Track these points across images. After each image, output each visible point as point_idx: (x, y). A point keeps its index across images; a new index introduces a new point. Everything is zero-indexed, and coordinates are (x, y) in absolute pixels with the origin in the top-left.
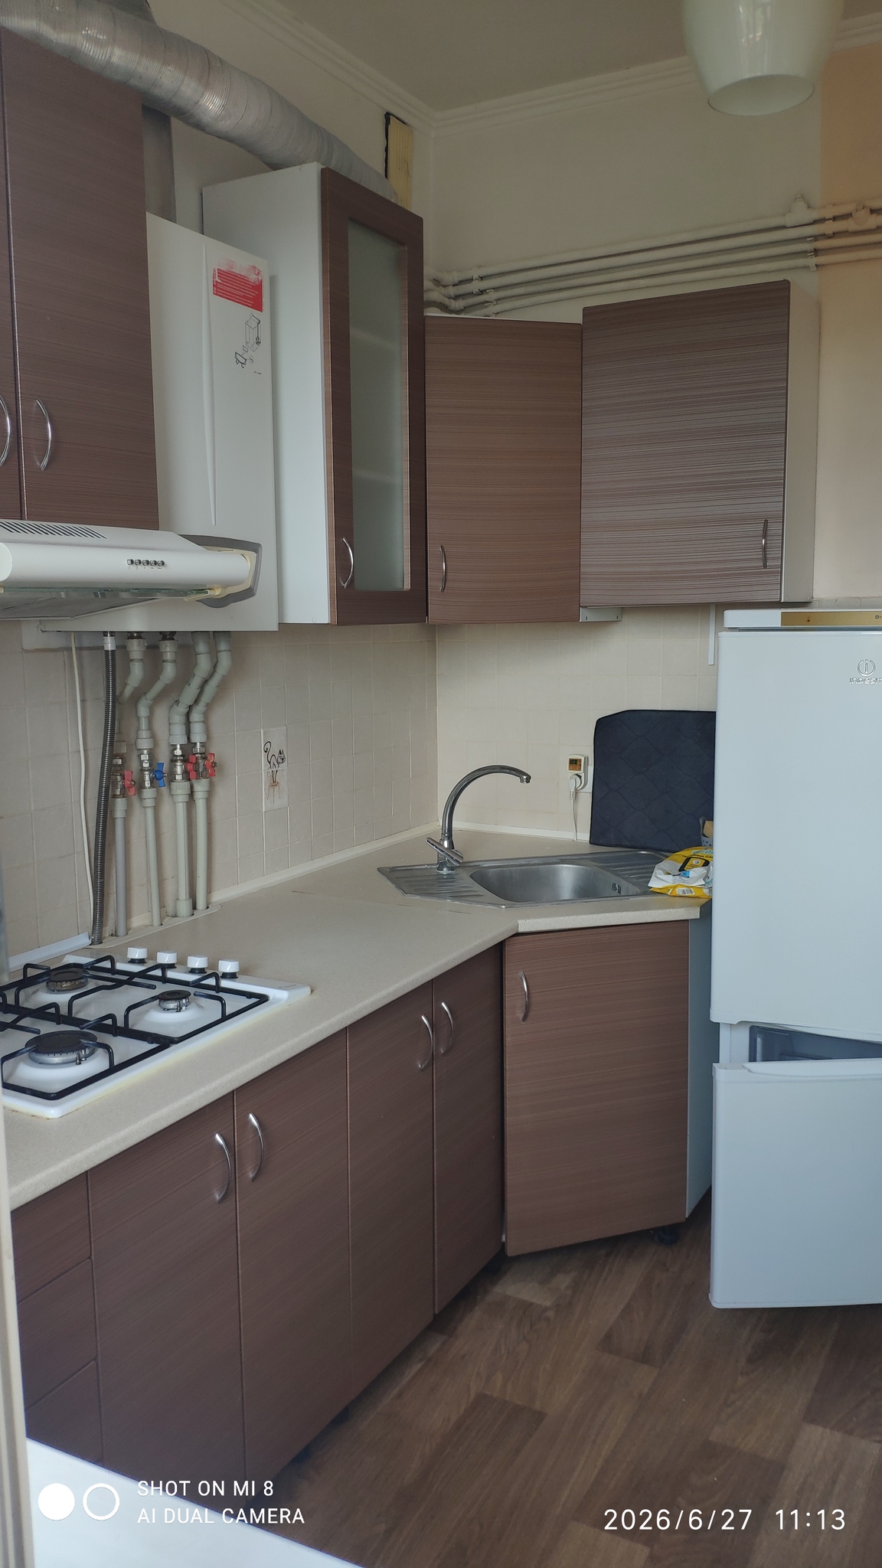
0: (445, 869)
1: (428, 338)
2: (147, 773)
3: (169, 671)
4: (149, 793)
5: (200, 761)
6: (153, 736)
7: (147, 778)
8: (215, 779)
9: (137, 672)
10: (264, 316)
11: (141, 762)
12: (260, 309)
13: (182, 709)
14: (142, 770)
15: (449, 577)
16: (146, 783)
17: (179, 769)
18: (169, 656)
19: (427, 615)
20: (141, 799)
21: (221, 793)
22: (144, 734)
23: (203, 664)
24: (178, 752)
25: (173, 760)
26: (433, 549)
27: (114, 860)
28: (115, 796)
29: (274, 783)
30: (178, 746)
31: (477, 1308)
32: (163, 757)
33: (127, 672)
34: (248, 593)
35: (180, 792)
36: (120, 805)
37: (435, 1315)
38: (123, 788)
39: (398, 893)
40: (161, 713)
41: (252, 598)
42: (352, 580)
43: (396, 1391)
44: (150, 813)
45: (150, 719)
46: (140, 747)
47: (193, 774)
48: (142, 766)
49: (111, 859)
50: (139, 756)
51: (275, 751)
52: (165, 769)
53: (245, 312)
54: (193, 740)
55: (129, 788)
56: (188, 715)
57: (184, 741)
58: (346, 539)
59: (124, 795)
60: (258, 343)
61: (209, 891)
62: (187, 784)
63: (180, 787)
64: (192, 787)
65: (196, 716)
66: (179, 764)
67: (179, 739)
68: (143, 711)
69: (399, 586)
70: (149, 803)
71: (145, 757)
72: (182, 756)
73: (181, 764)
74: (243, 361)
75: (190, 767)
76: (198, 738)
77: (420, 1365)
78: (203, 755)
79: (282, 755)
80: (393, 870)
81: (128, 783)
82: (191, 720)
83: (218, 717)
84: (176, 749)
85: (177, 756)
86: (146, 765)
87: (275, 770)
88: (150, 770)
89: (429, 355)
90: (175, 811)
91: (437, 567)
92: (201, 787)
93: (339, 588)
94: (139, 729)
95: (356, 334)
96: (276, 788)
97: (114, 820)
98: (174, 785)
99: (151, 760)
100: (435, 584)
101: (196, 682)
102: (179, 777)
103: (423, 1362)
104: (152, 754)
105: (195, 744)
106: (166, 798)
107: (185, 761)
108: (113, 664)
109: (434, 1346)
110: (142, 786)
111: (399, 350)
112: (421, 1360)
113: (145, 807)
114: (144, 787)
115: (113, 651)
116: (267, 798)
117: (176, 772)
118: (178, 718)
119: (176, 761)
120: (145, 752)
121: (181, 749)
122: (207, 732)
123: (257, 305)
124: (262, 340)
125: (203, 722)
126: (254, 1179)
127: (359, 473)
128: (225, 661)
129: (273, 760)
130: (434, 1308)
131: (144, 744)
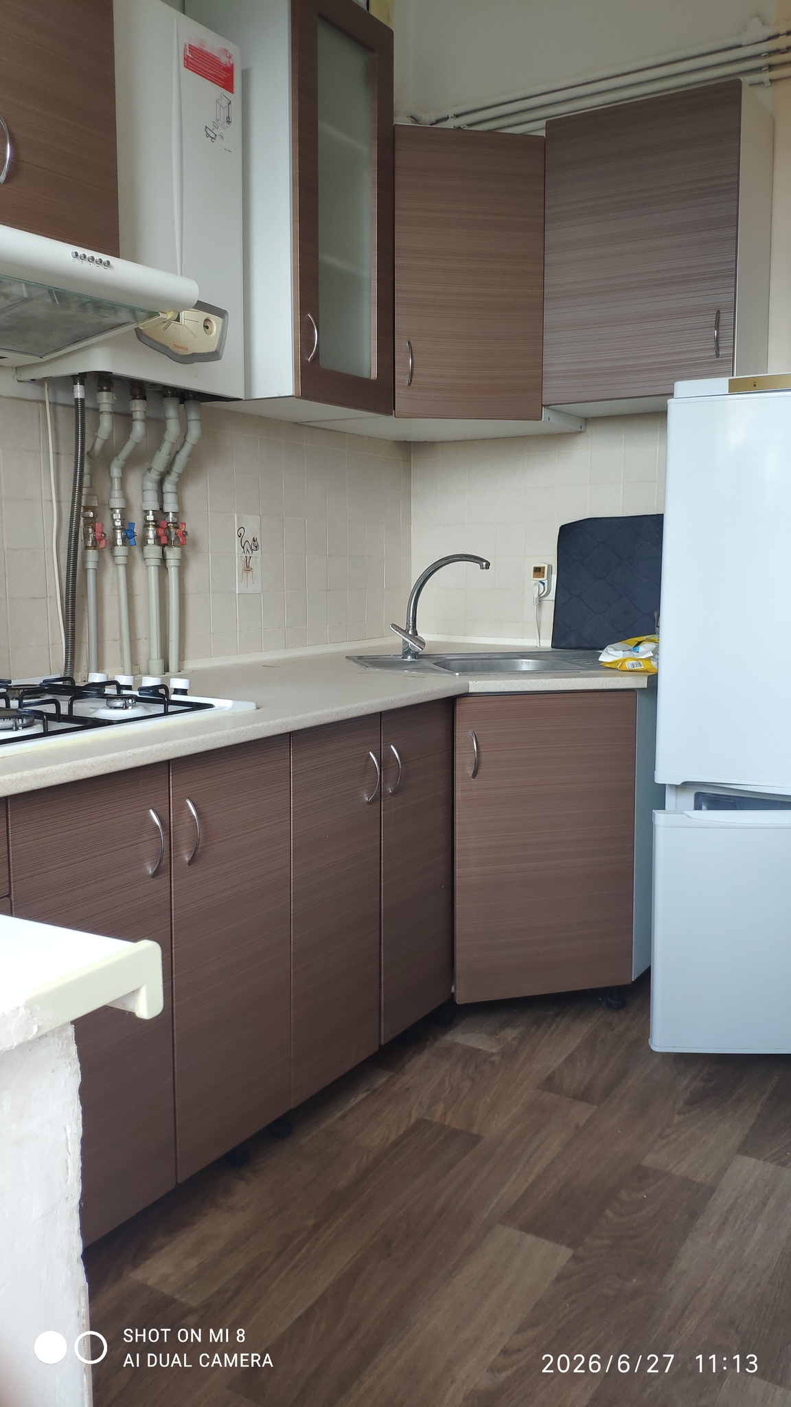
0: (409, 657)
1: (398, 145)
2: (119, 531)
3: (138, 428)
4: (120, 550)
5: (172, 530)
6: (125, 497)
7: (119, 536)
8: (187, 548)
9: (106, 422)
10: (236, 97)
11: (114, 521)
12: (232, 91)
13: (154, 476)
14: (115, 528)
15: (414, 372)
16: (118, 541)
17: (151, 534)
18: (138, 415)
19: (394, 409)
20: (114, 557)
21: (195, 570)
22: (116, 493)
23: (173, 428)
24: (150, 517)
25: (146, 525)
26: (401, 344)
27: (86, 611)
28: (87, 548)
29: (248, 569)
30: (151, 512)
31: (426, 1051)
32: (136, 519)
33: (97, 424)
34: (214, 356)
35: (152, 555)
36: (92, 555)
37: (380, 1046)
38: (95, 540)
39: (361, 669)
40: (134, 479)
41: (218, 361)
42: (316, 357)
43: (339, 1114)
44: (122, 569)
45: (123, 480)
46: (113, 506)
47: (164, 540)
48: (114, 525)
49: (84, 610)
50: (112, 516)
51: (248, 537)
52: (138, 530)
53: (216, 90)
54: (166, 510)
55: (100, 540)
56: (161, 483)
57: (156, 507)
58: (312, 315)
59: (95, 547)
60: (229, 122)
61: (182, 657)
62: (158, 549)
63: (153, 551)
64: (163, 554)
65: (169, 487)
66: (151, 528)
67: (152, 504)
68: (116, 472)
69: (366, 375)
70: (121, 560)
71: (117, 516)
72: (153, 521)
73: (153, 529)
74: (213, 136)
75: (161, 532)
76: (170, 506)
77: (365, 1094)
78: (175, 525)
79: (256, 543)
80: (360, 658)
81: (98, 534)
82: (164, 490)
83: (191, 493)
84: (148, 515)
85: (149, 521)
86: (118, 524)
87: (248, 556)
88: (123, 529)
89: (399, 161)
90: (147, 576)
91: (403, 363)
92: (173, 554)
93: (303, 362)
94: (112, 488)
95: (324, 127)
96: (250, 573)
97: (85, 570)
98: (146, 548)
99: (123, 519)
100: (401, 378)
101: (166, 448)
102: (151, 542)
103: (369, 1092)
104: (124, 512)
105: (168, 513)
106: (139, 563)
107: (156, 526)
108: (82, 414)
109: (381, 1079)
110: (115, 544)
111: (366, 150)
112: (367, 1090)
113: (117, 565)
114: (116, 545)
115: (82, 400)
116: (241, 580)
117: (148, 536)
118: (151, 485)
119: (149, 526)
120: (118, 511)
121: (153, 514)
122: (179, 501)
123: (228, 85)
124: (232, 120)
125: (176, 493)
126: (190, 863)
127: (325, 258)
128: (194, 430)
129: (247, 546)
130: (380, 1040)
131: (117, 503)
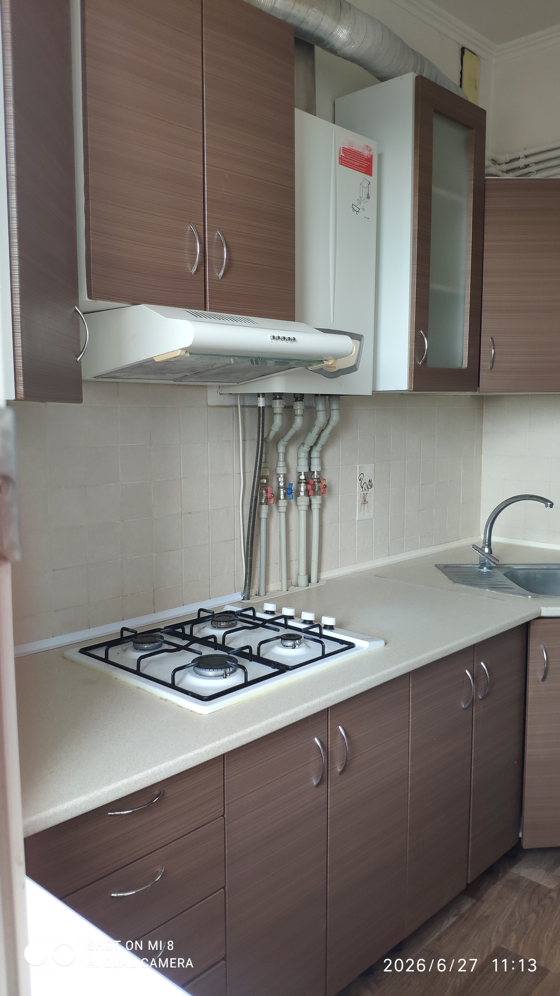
0: (485, 568)
1: (487, 194)
2: (282, 489)
3: (299, 422)
4: (282, 503)
5: (316, 484)
6: (287, 466)
7: (282, 493)
8: (326, 496)
9: (278, 421)
10: (373, 179)
11: (279, 482)
12: (371, 175)
13: (306, 448)
14: (279, 488)
15: (495, 359)
16: (281, 496)
17: (302, 488)
18: (299, 412)
19: (479, 386)
20: (278, 507)
21: (329, 506)
22: (281, 464)
23: (321, 417)
24: (302, 477)
25: (299, 483)
26: (485, 339)
28: (261, 504)
29: (365, 502)
30: (303, 473)
32: (293, 480)
33: (272, 421)
34: (353, 369)
35: (302, 503)
36: (264, 509)
38: (267, 498)
39: (449, 583)
40: (292, 451)
41: (355, 372)
42: (425, 361)
44: (283, 516)
45: (286, 454)
46: (278, 472)
47: (311, 492)
48: (279, 485)
49: (258, 545)
50: (278, 479)
51: (366, 480)
52: (294, 487)
54: (312, 470)
55: (270, 498)
56: (310, 453)
57: (307, 470)
58: (423, 331)
59: (267, 503)
60: (368, 198)
61: (319, 571)
62: (307, 498)
63: (303, 500)
64: (310, 501)
65: (315, 454)
66: (303, 485)
67: (304, 469)
68: (281, 449)
69: (459, 365)
70: (283, 509)
71: (281, 479)
72: (305, 479)
74: (357, 210)
75: (309, 487)
76: (316, 468)
78: (319, 480)
79: (371, 483)
80: (446, 566)
81: (269, 495)
82: (312, 456)
83: (329, 456)
84: (301, 475)
85: (301, 480)
86: (282, 484)
87: (365, 493)
88: (284, 488)
89: (488, 206)
90: (299, 516)
91: (488, 352)
92: (316, 501)
93: (416, 365)
94: (278, 460)
95: (436, 190)
96: (366, 505)
97: (260, 519)
98: (299, 498)
99: (285, 482)
100: (485, 364)
101: (316, 431)
102: (302, 494)
104: (285, 477)
105: (314, 472)
106: (294, 507)
107: (307, 483)
108: (263, 416)
110: (278, 498)
111: (466, 202)
113: (280, 512)
114: (280, 499)
115: (263, 407)
116: (360, 511)
117: (300, 490)
118: (303, 455)
119: (301, 483)
120: (282, 476)
121: (304, 475)
122: (322, 464)
123: (369, 172)
124: (371, 196)
125: (319, 458)
126: (341, 773)
127: (434, 286)
128: (335, 417)
129: (365, 486)
131: (281, 470)
